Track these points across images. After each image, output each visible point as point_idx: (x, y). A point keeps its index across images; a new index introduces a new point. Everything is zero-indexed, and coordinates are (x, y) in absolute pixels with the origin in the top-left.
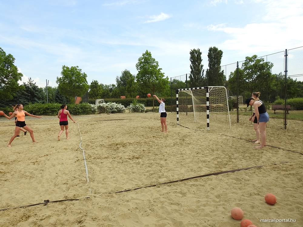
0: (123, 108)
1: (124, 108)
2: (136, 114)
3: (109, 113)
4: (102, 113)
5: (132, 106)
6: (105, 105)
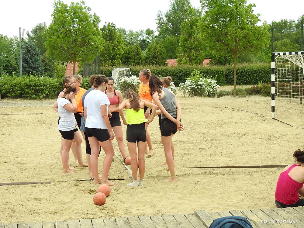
1: (173, 87)
2: (198, 100)
5: (191, 83)
6: (136, 81)
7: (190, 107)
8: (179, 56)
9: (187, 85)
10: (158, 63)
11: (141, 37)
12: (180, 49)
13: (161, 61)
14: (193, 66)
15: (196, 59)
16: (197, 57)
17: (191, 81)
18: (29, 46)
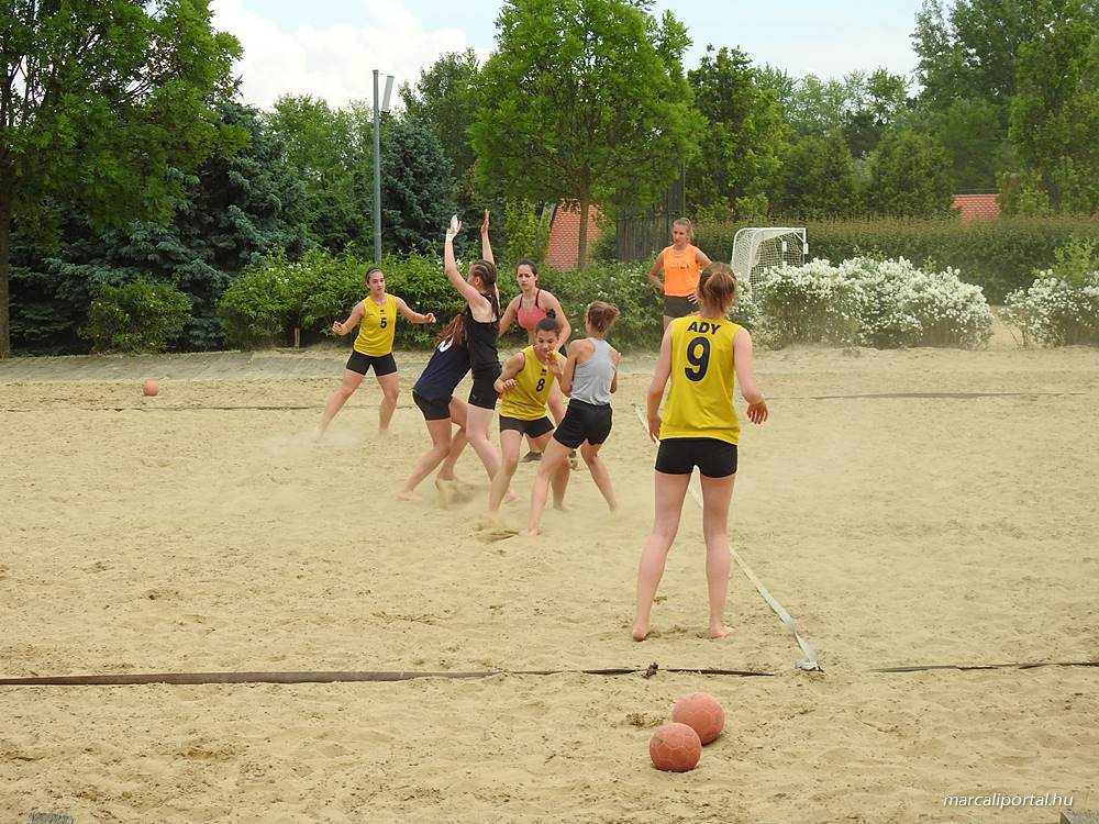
0: (973, 307)
1: (982, 308)
2: (1084, 361)
3: (858, 342)
4: (800, 338)
5: (1054, 291)
6: (828, 282)
7: (1049, 388)
8: (1008, 179)
9: (1037, 298)
10: (919, 210)
11: (849, 106)
12: (1013, 152)
13: (930, 198)
14: (1065, 220)
15: (1075, 193)
16: (1082, 185)
17: (1053, 282)
18: (410, 142)
